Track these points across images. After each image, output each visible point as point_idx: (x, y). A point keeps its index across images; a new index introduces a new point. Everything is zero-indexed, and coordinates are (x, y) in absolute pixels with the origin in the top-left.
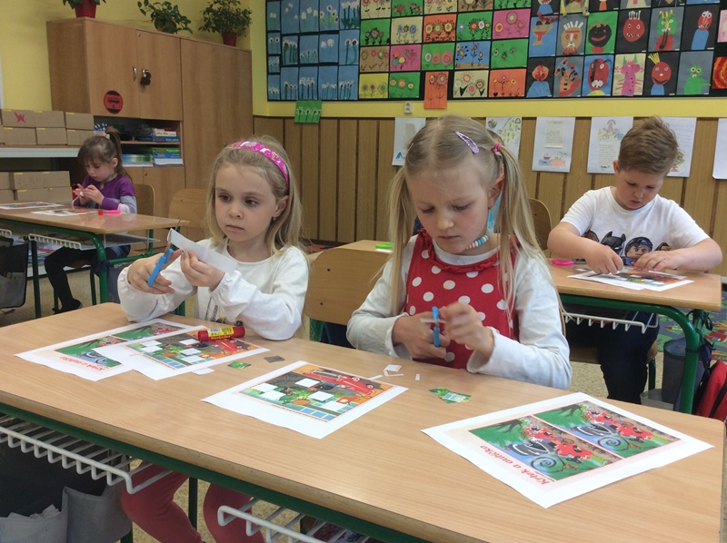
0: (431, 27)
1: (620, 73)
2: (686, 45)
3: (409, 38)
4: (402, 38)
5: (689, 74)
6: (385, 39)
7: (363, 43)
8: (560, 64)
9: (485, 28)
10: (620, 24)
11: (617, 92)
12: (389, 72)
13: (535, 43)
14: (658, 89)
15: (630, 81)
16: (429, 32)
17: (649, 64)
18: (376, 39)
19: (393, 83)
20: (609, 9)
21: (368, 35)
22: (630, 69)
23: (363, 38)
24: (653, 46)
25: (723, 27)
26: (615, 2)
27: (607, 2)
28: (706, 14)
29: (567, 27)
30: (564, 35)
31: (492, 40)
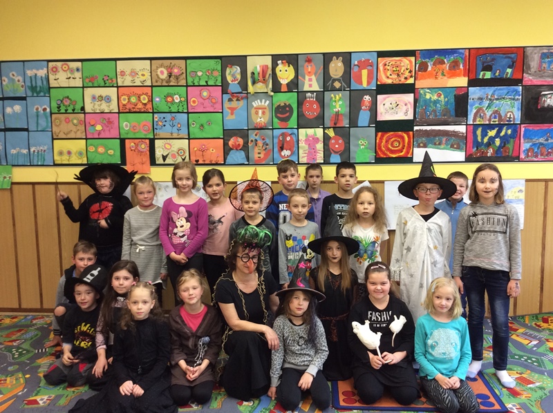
0: (127, 98)
1: (304, 144)
2: (354, 123)
3: (104, 107)
4: (96, 107)
5: (358, 146)
6: (78, 107)
7: (55, 110)
8: (252, 136)
9: (181, 102)
10: (300, 104)
11: (303, 160)
12: (86, 139)
13: (229, 117)
14: (335, 158)
15: (312, 151)
16: (125, 103)
17: (326, 138)
18: (69, 108)
19: (92, 149)
20: (290, 91)
21: (59, 102)
22: (312, 141)
23: (54, 105)
24: (328, 123)
25: (380, 109)
26: (294, 85)
27: (288, 85)
28: (367, 98)
29: (255, 104)
30: (253, 111)
31: (188, 113)
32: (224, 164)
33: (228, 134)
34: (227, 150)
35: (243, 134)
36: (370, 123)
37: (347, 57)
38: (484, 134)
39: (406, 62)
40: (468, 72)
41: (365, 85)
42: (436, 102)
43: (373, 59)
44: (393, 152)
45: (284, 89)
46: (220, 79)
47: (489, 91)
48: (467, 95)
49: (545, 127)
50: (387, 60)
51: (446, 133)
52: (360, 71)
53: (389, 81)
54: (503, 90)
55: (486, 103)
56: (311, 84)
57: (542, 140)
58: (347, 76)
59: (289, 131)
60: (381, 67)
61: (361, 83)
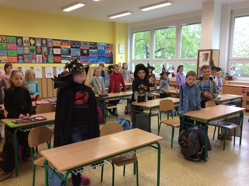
1: (37, 58)
2: (49, 54)
5: (50, 59)
8: (25, 56)
9: (5, 47)
10: (36, 49)
11: (37, 62)
13: (19, 51)
14: (45, 62)
15: (39, 60)
17: (43, 57)
20: (34, 46)
22: (39, 58)
24: (43, 54)
25: (54, 51)
26: (34, 45)
27: (33, 44)
28: (51, 49)
29: (25, 48)
30: (25, 50)
31: (7, 50)
32: (17, 63)
33: (18, 55)
34: (18, 59)
35: (22, 55)
36: (52, 54)
37: (46, 39)
38: (74, 58)
39: (59, 42)
40: (70, 45)
41: (50, 46)
42: (65, 51)
43: (52, 40)
44: (57, 61)
45: (32, 45)
46: (16, 42)
47: (75, 49)
48: (70, 50)
49: (84, 57)
50: (55, 41)
51: (67, 57)
52: (49, 43)
53: (56, 46)
54: (77, 49)
55: (74, 52)
56: (39, 45)
57: (84, 59)
58: (47, 44)
59: (34, 55)
60: (54, 43)
61: (50, 45)
